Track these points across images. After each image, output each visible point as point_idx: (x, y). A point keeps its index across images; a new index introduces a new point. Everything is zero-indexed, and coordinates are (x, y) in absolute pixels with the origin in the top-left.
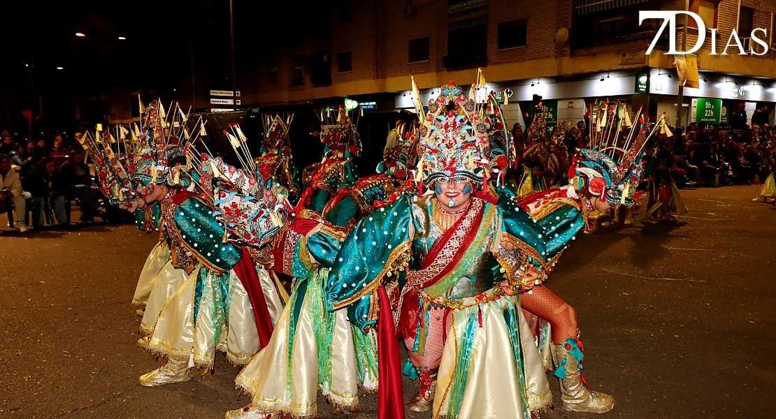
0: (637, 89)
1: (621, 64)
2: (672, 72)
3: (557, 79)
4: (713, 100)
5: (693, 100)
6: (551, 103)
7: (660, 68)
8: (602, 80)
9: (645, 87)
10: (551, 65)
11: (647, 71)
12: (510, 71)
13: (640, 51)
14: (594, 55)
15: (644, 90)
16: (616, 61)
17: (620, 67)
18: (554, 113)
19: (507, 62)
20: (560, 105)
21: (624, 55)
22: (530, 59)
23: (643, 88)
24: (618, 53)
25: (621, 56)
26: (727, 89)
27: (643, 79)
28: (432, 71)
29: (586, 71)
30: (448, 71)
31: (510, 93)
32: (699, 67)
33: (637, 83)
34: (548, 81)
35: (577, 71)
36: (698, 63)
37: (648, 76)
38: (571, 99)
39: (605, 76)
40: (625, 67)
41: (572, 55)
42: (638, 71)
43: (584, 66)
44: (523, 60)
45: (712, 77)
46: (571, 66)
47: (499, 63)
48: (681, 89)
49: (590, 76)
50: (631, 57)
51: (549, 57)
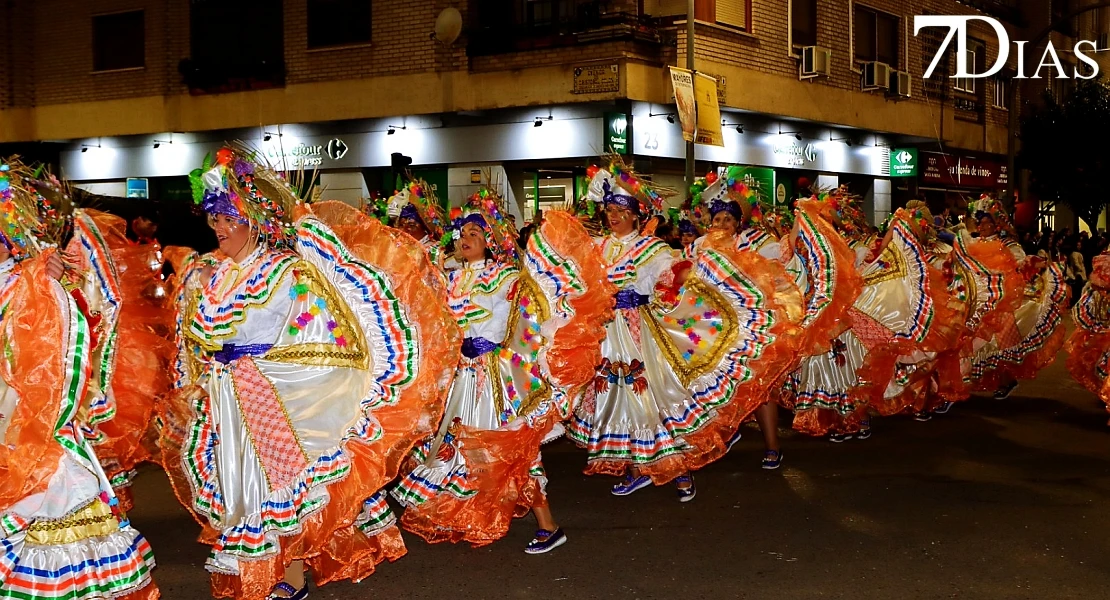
1: (572, 92)
2: (672, 111)
3: (444, 120)
4: (757, 170)
5: (720, 169)
6: (434, 173)
7: (651, 102)
8: (538, 124)
9: (624, 141)
10: (428, 87)
11: (625, 108)
12: (339, 100)
13: (608, 66)
14: (517, 70)
15: (622, 147)
16: (562, 86)
17: (571, 98)
18: (442, 194)
19: (331, 79)
20: (454, 177)
21: (578, 73)
22: (382, 74)
23: (619, 143)
24: (565, 67)
25: (571, 74)
26: (781, 149)
27: (620, 125)
28: (154, 94)
29: (504, 104)
30: (193, 93)
31: (342, 149)
32: (722, 103)
33: (608, 133)
34: (425, 124)
35: (486, 102)
36: (720, 93)
37: (630, 119)
38: (476, 164)
39: (543, 115)
40: (582, 98)
41: (472, 69)
42: (607, 108)
43: (499, 92)
44: (366, 75)
45: (753, 124)
46: (470, 93)
47: (311, 81)
48: (690, 147)
49: (513, 114)
50: (592, 77)
51: (423, 70)
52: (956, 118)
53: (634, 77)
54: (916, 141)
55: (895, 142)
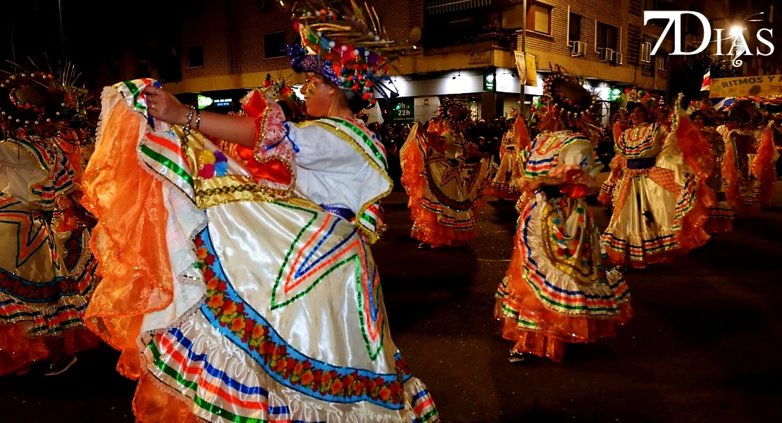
0: (485, 87)
1: (469, 64)
2: (514, 72)
3: (412, 77)
5: (534, 98)
6: (408, 101)
7: (504, 68)
8: (454, 78)
9: (492, 85)
10: (407, 63)
11: (493, 70)
13: (486, 51)
14: (445, 54)
15: (491, 88)
16: (465, 60)
17: (469, 66)
18: (412, 110)
20: (416, 102)
21: (472, 55)
23: (490, 86)
24: (467, 52)
25: (469, 55)
27: (490, 78)
29: (439, 69)
32: (537, 68)
33: (485, 82)
34: (403, 79)
35: (431, 69)
36: (536, 63)
37: (495, 75)
38: (426, 96)
39: (456, 74)
40: (474, 66)
41: (425, 54)
42: (484, 71)
43: (437, 64)
46: (425, 65)
48: (522, 87)
49: (443, 74)
50: (479, 57)
52: (642, 74)
53: (498, 56)
54: (622, 84)
55: (612, 85)
